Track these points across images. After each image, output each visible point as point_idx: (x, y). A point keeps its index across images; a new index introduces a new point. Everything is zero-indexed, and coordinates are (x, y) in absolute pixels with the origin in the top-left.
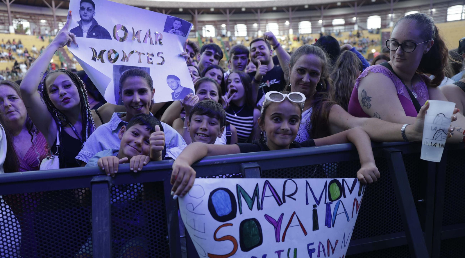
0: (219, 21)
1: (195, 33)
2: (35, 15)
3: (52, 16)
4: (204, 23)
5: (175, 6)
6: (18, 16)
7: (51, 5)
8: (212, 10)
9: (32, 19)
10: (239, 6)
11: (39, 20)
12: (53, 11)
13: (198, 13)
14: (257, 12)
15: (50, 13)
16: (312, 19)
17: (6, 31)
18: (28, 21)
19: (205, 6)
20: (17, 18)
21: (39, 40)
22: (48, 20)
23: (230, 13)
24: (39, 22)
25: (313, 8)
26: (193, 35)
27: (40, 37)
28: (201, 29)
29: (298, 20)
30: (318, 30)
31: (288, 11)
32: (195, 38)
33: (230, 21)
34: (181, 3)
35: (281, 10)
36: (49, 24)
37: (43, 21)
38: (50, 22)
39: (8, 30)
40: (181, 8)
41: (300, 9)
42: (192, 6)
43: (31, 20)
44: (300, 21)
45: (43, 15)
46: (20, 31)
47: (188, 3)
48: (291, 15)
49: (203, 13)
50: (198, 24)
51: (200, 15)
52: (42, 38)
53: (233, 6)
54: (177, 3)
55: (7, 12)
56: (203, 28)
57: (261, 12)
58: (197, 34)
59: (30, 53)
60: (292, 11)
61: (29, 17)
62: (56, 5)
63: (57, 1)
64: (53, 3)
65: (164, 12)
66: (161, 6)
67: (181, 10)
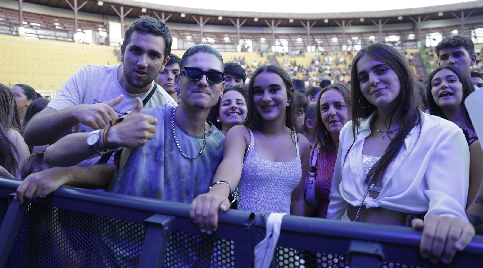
0: (448, 27)
1: (417, 43)
2: (257, 34)
4: (429, 31)
5: (393, 14)
6: (244, 36)
7: (271, 24)
8: (441, 14)
9: (255, 38)
12: (272, 30)
13: (422, 20)
15: (270, 32)
17: (234, 50)
18: (251, 40)
19: (431, 11)
20: (243, 38)
21: (259, 56)
22: (267, 38)
23: (465, 16)
24: (259, 41)
26: (414, 45)
27: (259, 53)
28: (425, 38)
33: (465, 25)
34: (401, 10)
36: (268, 41)
37: (263, 40)
38: (269, 40)
39: (236, 49)
40: (400, 16)
42: (414, 13)
43: (253, 39)
45: (263, 34)
46: (244, 50)
47: (409, 10)
49: (427, 20)
51: (423, 22)
52: (261, 54)
54: (395, 11)
55: (236, 34)
56: (427, 37)
58: (419, 44)
59: (250, 67)
61: (251, 37)
62: (275, 24)
63: (276, 20)
64: (273, 22)
65: (380, 22)
66: (377, 16)
67: (400, 18)
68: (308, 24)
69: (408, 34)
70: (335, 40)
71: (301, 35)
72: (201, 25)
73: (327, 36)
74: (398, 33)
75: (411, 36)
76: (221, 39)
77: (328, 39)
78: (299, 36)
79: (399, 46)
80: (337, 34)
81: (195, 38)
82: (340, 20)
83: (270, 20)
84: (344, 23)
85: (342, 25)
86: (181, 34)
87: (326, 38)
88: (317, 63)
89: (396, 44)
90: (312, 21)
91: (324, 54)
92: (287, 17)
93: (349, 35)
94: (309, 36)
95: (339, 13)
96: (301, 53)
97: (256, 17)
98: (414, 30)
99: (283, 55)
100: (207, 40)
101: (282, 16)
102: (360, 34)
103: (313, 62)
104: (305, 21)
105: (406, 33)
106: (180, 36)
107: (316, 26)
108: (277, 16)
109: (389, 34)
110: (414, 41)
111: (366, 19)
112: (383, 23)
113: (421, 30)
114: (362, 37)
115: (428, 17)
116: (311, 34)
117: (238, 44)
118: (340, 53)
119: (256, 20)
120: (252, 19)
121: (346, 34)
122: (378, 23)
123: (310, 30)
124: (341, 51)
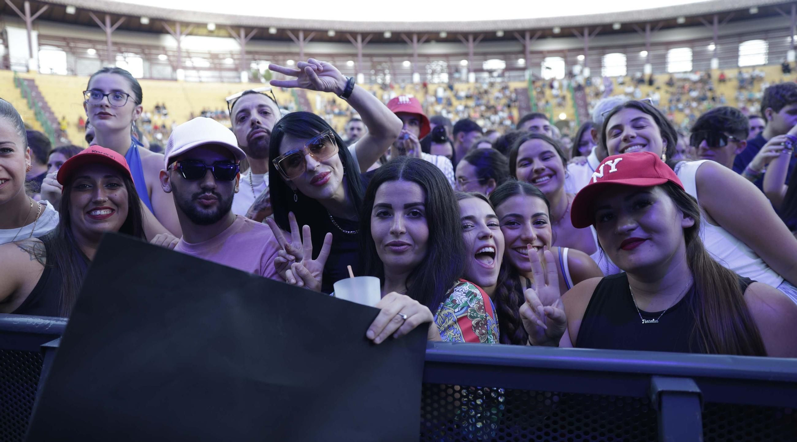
1: (525, 73)
3: (298, 54)
4: (543, 55)
5: (489, 28)
7: (298, 38)
8: (557, 30)
10: (607, 20)
11: (285, 60)
12: (300, 47)
13: (531, 38)
14: (644, 30)
15: (296, 50)
16: (770, 35)
17: (237, 80)
19: (543, 24)
23: (590, 34)
26: (520, 76)
28: (539, 65)
29: (736, 39)
30: (779, 58)
32: (524, 81)
33: (593, 48)
34: (502, 21)
35: (694, 21)
39: (239, 78)
40: (500, 30)
41: (739, 16)
42: (519, 26)
44: (741, 42)
45: (290, 53)
46: (257, 78)
47: (514, 21)
48: (717, 30)
49: (539, 38)
50: (529, 56)
51: (533, 41)
53: (597, 21)
54: (495, 22)
56: (543, 63)
57: (652, 29)
58: (528, 74)
60: (720, 22)
61: (268, 57)
62: (305, 39)
63: (307, 32)
64: (301, 35)
65: (471, 38)
66: (466, 29)
67: (500, 34)
68: (359, 38)
69: (517, 59)
70: (406, 64)
71: (353, 56)
73: (394, 59)
74: (502, 56)
75: (521, 62)
76: (217, 61)
77: (395, 64)
78: (350, 57)
79: (499, 76)
80: (410, 56)
81: (173, 58)
82: (409, 34)
83: (295, 31)
84: (415, 38)
85: (412, 41)
86: (146, 51)
87: (391, 61)
89: (495, 74)
90: (364, 35)
92: (325, 26)
93: (428, 57)
94: (360, 58)
95: (410, 23)
97: (274, 27)
98: (523, 53)
101: (317, 26)
102: (445, 56)
104: (354, 34)
105: (513, 56)
107: (371, 42)
108: (308, 26)
109: (488, 56)
110: (523, 69)
111: (449, 33)
112: (474, 40)
113: (533, 53)
114: (448, 61)
115: (539, 34)
116: (364, 55)
117: (243, 70)
118: (409, 86)
119: (273, 31)
120: (266, 29)
121: (420, 55)
122: (467, 40)
123: (363, 48)
124: (412, 82)
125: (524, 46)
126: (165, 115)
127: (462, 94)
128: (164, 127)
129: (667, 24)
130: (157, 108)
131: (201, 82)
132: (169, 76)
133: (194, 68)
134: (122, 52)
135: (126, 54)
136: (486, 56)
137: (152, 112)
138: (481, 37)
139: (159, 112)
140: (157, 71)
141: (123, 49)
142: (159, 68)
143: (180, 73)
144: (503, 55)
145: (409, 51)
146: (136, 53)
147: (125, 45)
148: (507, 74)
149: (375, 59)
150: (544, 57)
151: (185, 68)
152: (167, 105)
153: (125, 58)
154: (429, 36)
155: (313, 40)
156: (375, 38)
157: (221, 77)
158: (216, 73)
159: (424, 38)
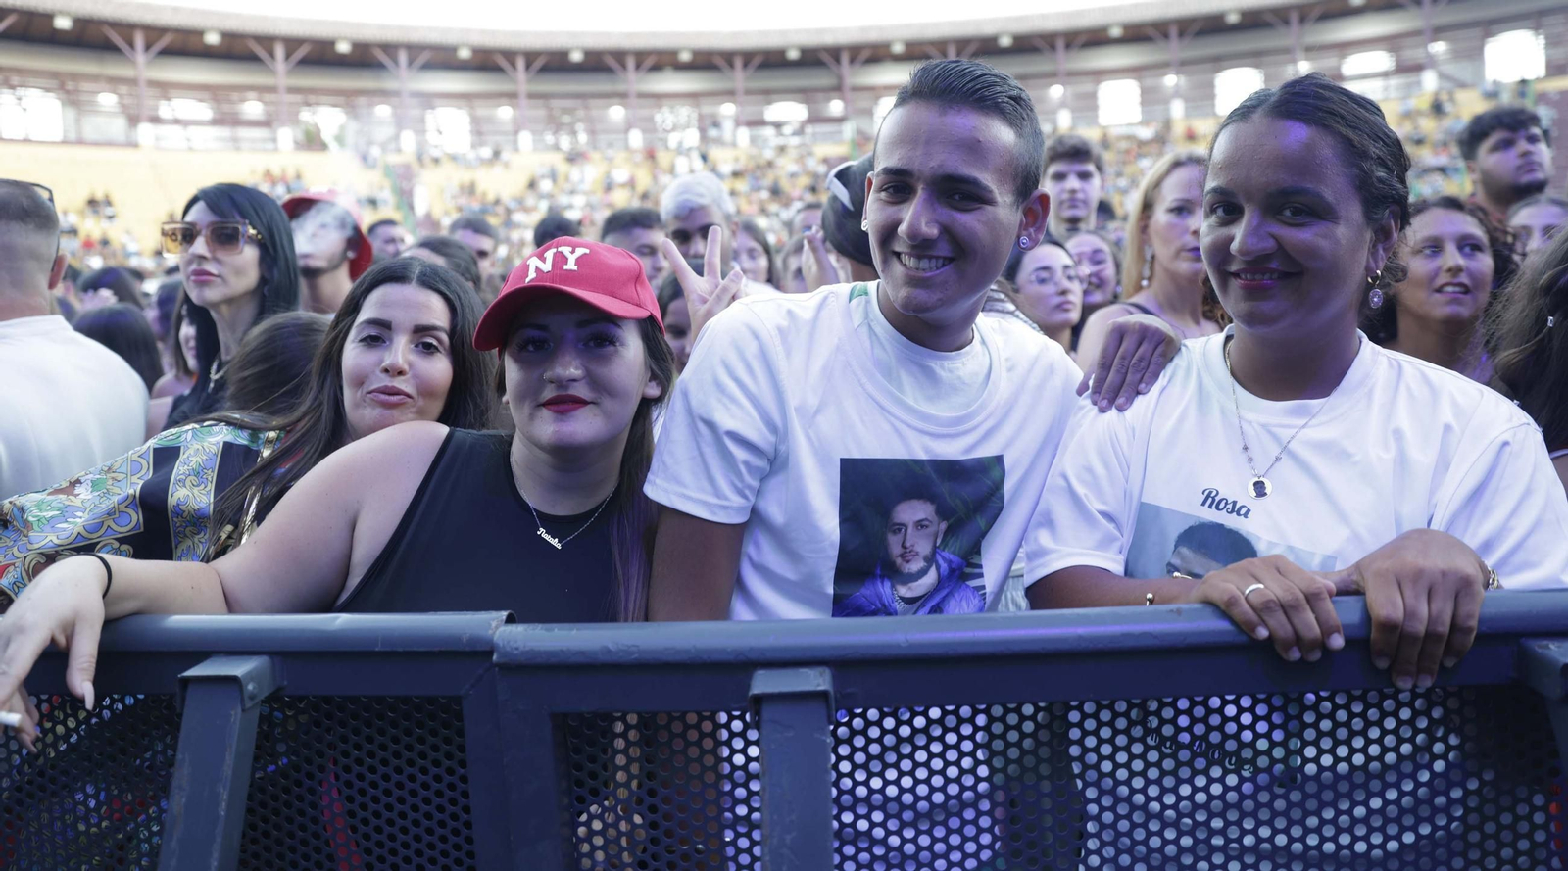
1: (844, 126)
5: (776, 42)
8: (898, 48)
10: (988, 30)
11: (370, 106)
12: (402, 79)
13: (852, 61)
14: (1053, 47)
15: (394, 85)
16: (1266, 59)
17: (270, 146)
19: (873, 37)
24: (370, 114)
25: (1254, 21)
26: (834, 134)
29: (1210, 66)
31: (1166, 36)
32: (840, 142)
35: (1137, 34)
36: (396, 116)
37: (382, 111)
38: (400, 111)
39: (274, 140)
40: (794, 48)
41: (1211, 26)
42: (829, 40)
44: (1219, 70)
45: (380, 92)
46: (312, 141)
48: (1175, 50)
49: (867, 62)
51: (857, 67)
53: (970, 32)
54: (782, 32)
55: (276, 89)
57: (1068, 46)
58: (848, 130)
60: (1181, 34)
62: (410, 63)
63: (414, 49)
64: (402, 56)
65: (738, 62)
67: (793, 55)
68: (521, 63)
69: (829, 100)
70: (617, 113)
71: (511, 97)
72: (141, 57)
73: (593, 102)
74: (799, 96)
75: (836, 107)
76: (226, 107)
77: (595, 113)
78: (503, 100)
79: (796, 133)
80: (622, 97)
81: (127, 101)
82: (620, 55)
83: (389, 48)
84: (631, 62)
85: (624, 66)
86: (70, 86)
87: (587, 107)
88: (546, 186)
89: (787, 130)
90: (531, 56)
91: (574, 158)
92: (449, 39)
93: (659, 98)
94: (524, 101)
96: (497, 154)
97: (345, 39)
98: (838, 89)
99: (436, 161)
100: (174, 110)
101: (434, 38)
102: (693, 97)
103: (532, 185)
104: (510, 55)
105: (820, 96)
106: (68, 92)
107: (546, 69)
108: (415, 37)
109: (774, 97)
110: (840, 120)
111: (697, 53)
112: (745, 65)
113: (856, 89)
114: (697, 105)
115: (865, 54)
116: (532, 96)
117: (283, 124)
118: (620, 156)
119: (343, 48)
120: (329, 44)
121: (642, 95)
122: (731, 65)
123: (529, 81)
124: (627, 148)
125: (840, 78)
126: (111, 217)
127: (726, 168)
128: (105, 242)
129: (1094, 38)
130: (92, 203)
131: (191, 149)
132: (122, 138)
133: (177, 121)
134: (13, 87)
135: (20, 92)
136: (769, 95)
137: (81, 213)
138: (757, 60)
139: (96, 212)
140: (92, 127)
141: (15, 80)
142: (99, 120)
143: (145, 130)
144: (804, 94)
145: (621, 87)
146: (47, 90)
147: (19, 71)
148: (809, 129)
149: (556, 103)
150: (878, 98)
151: (156, 120)
152: (115, 198)
153: (19, 99)
154: (660, 60)
155: (429, 66)
156: (553, 63)
157: (235, 140)
158: (224, 132)
159: (649, 61)
